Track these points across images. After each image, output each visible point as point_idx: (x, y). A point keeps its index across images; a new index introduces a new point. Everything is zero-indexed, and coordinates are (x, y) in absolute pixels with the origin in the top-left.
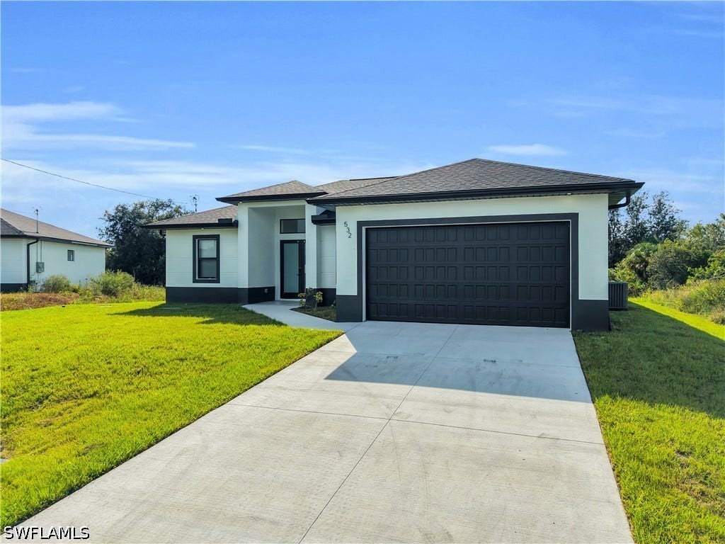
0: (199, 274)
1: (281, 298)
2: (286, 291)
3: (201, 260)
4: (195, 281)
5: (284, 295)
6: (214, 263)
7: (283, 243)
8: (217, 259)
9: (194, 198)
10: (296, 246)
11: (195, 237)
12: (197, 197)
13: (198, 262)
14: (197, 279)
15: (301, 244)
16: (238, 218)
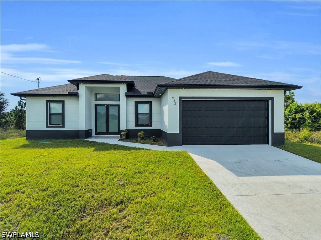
0: (49, 122)
1: (95, 135)
2: (98, 131)
3: (51, 115)
4: (47, 126)
5: (97, 133)
6: (61, 116)
7: (96, 106)
8: (63, 114)
10: (104, 108)
11: (47, 102)
13: (49, 116)
14: (49, 125)
15: (107, 107)
16: (79, 91)
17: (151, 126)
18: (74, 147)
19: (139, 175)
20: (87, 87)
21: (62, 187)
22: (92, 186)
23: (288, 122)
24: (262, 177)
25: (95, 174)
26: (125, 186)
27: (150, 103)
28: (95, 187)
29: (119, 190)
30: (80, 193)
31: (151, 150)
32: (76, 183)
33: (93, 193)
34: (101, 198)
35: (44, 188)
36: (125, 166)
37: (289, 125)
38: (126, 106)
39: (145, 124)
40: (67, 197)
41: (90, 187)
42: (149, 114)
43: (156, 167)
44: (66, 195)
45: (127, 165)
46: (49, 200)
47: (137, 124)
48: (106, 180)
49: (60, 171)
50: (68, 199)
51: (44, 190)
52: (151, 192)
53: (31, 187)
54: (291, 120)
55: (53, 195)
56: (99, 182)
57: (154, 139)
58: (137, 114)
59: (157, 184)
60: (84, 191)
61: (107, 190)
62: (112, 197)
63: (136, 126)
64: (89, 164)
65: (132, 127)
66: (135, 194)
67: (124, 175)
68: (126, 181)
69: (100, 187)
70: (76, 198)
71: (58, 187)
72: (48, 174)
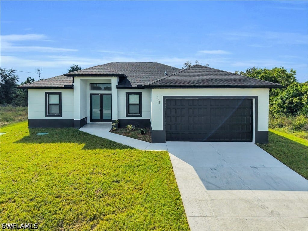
0: (48, 112)
1: (90, 122)
2: (93, 118)
4: (46, 116)
5: (92, 121)
6: (58, 106)
7: (91, 95)
8: (60, 105)
9: (39, 70)
10: (99, 96)
11: (46, 93)
12: (40, 70)
13: (48, 106)
14: (48, 115)
15: (101, 95)
16: (74, 84)
17: (141, 116)
18: (67, 143)
19: (115, 184)
20: (81, 80)
21: (47, 198)
22: (72, 197)
23: (284, 106)
24: (230, 191)
25: (77, 182)
26: (100, 197)
27: (140, 94)
28: (74, 199)
29: (94, 203)
30: (60, 205)
31: (134, 148)
32: (59, 192)
33: (72, 205)
34: (78, 212)
35: (31, 198)
36: (105, 172)
37: (285, 109)
38: (118, 96)
39: (136, 114)
40: (49, 210)
41: (70, 198)
42: (139, 104)
43: (133, 174)
44: (49, 207)
45: (108, 171)
46: (34, 211)
47: (128, 113)
48: (85, 189)
49: (48, 177)
50: (50, 212)
51: (31, 200)
52: (122, 206)
53: (21, 196)
54: (288, 104)
55: (38, 206)
56: (79, 192)
57: (141, 132)
58: (128, 105)
59: (129, 197)
60: (64, 203)
61: (85, 202)
62: (87, 211)
63: (127, 116)
64: (74, 169)
65: (123, 116)
66: (108, 208)
67: (103, 184)
68: (102, 192)
69: (79, 199)
70: (57, 211)
71: (44, 197)
72: (37, 180)
